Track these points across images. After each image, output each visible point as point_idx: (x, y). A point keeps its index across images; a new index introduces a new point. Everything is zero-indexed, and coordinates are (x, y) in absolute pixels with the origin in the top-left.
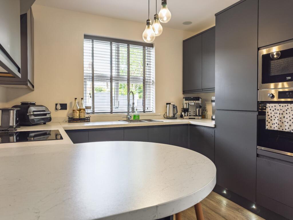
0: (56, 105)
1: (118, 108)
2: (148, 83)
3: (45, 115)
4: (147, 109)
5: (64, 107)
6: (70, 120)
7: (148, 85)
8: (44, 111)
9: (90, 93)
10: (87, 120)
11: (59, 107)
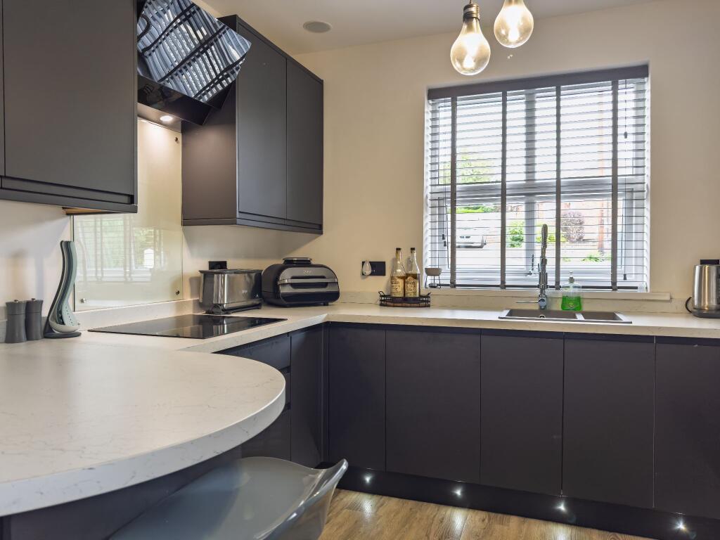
0: (363, 263)
1: (530, 274)
2: (634, 193)
3: (325, 285)
4: (625, 279)
5: (378, 268)
6: (384, 300)
7: (634, 202)
8: (323, 277)
9: (443, 235)
10: (421, 302)
11: (368, 270)
